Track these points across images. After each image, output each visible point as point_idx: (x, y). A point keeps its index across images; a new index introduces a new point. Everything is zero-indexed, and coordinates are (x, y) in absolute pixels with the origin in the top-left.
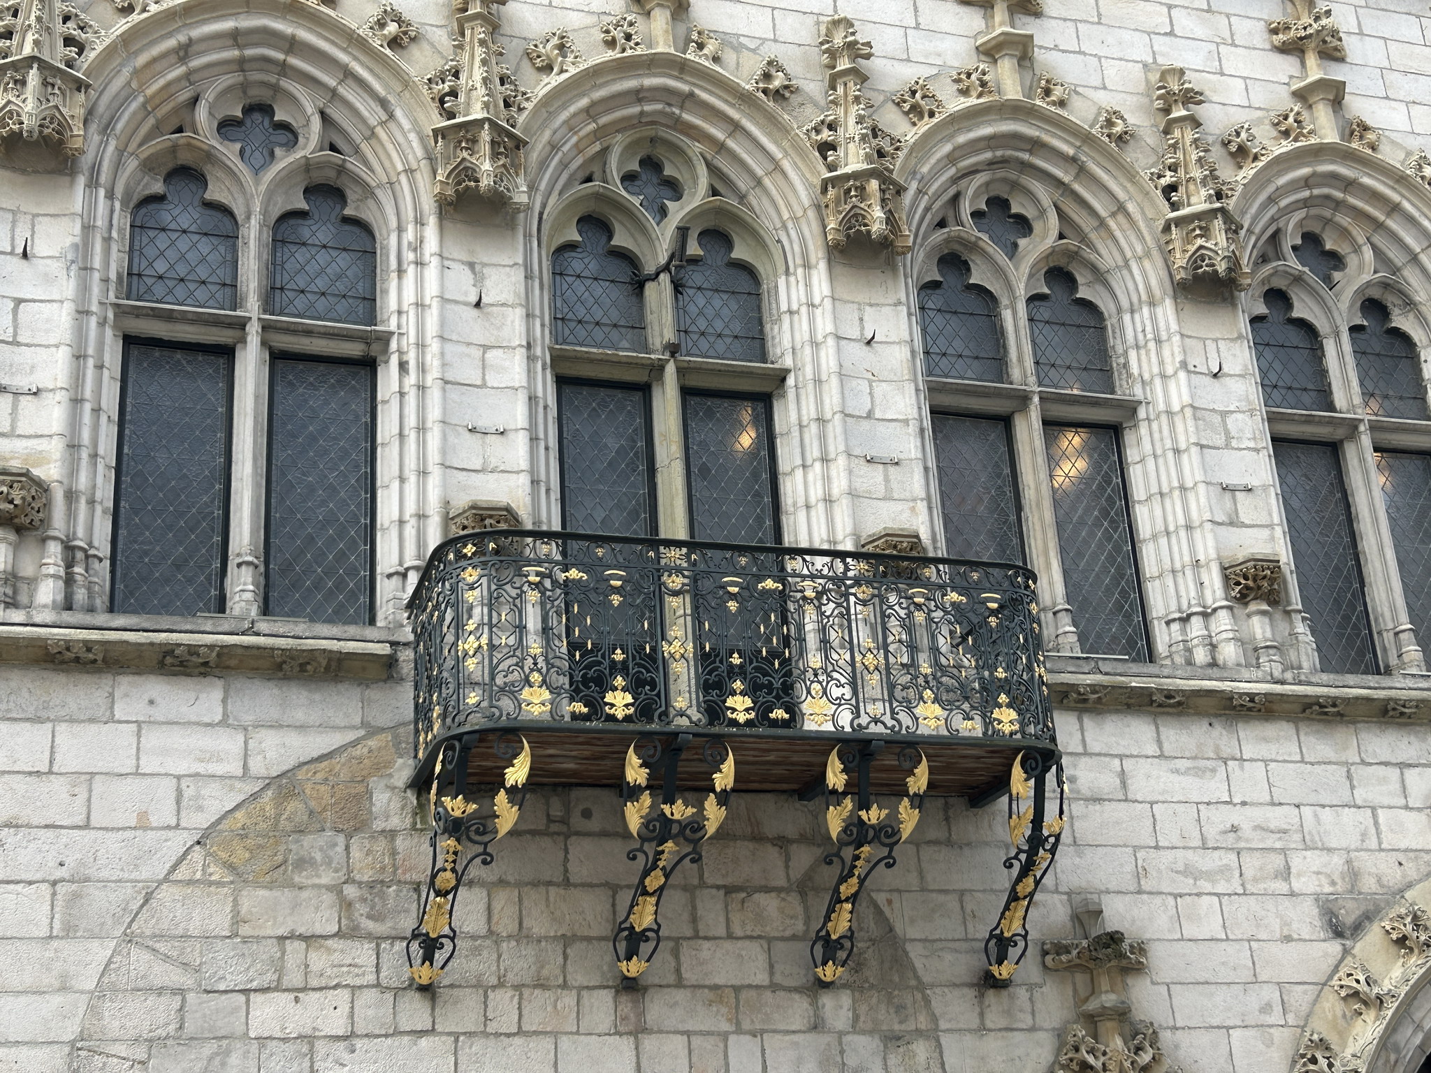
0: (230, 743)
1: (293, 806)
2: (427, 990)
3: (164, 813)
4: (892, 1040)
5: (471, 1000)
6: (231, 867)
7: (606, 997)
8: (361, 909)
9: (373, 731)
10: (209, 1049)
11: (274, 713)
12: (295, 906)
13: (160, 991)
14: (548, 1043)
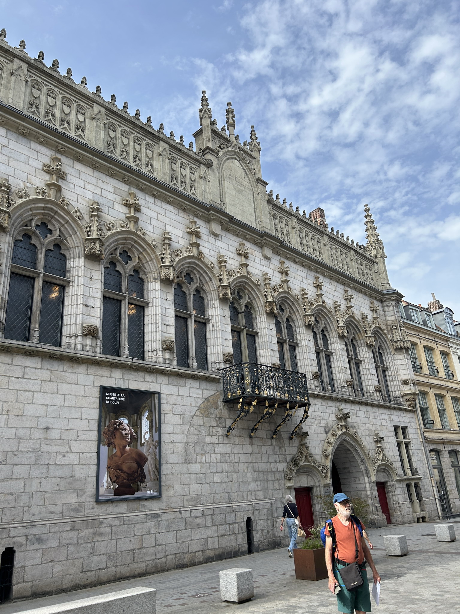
0: (200, 392)
1: (209, 403)
2: (227, 436)
3: (193, 404)
4: (280, 447)
5: (232, 438)
6: (202, 414)
7: (248, 438)
8: (218, 422)
9: (218, 391)
10: (202, 445)
11: (205, 387)
12: (211, 421)
13: (195, 434)
14: (241, 446)
